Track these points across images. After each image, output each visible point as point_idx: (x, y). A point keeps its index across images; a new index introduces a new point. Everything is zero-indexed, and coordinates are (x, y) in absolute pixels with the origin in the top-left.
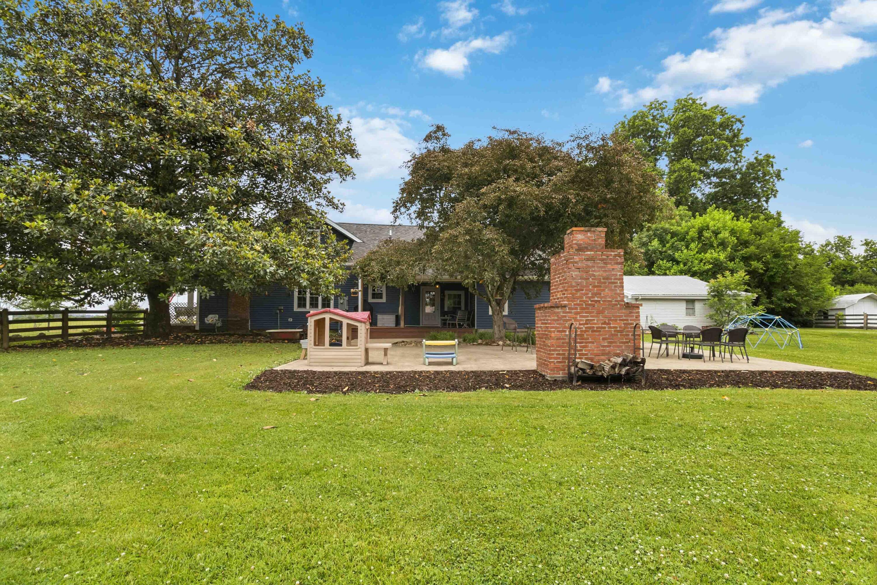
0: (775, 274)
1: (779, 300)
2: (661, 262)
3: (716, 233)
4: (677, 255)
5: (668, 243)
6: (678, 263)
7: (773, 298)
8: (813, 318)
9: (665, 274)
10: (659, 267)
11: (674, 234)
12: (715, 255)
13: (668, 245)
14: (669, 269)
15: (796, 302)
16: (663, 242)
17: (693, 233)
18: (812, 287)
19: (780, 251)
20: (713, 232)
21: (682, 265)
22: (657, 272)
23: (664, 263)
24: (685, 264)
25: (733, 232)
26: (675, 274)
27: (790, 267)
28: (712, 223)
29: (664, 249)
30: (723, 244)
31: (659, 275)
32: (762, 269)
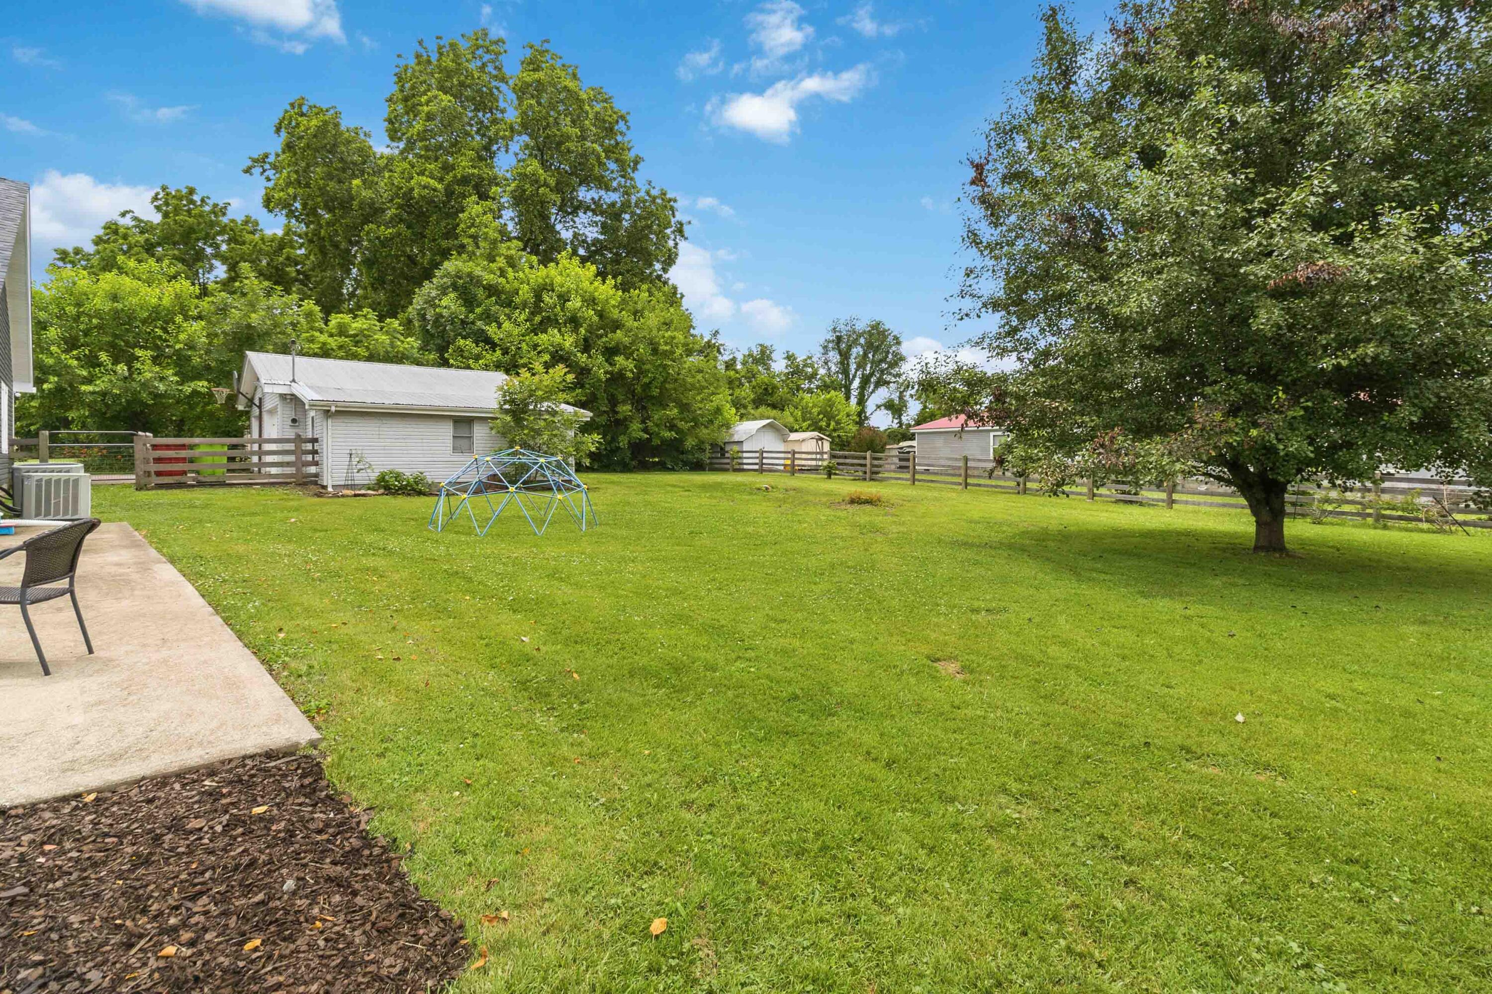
0: (650, 383)
1: (657, 425)
2: (462, 342)
3: (564, 298)
4: (491, 330)
5: (479, 306)
6: (493, 346)
7: (650, 424)
8: (706, 457)
9: (468, 367)
10: (460, 351)
11: (492, 290)
12: (558, 338)
13: (478, 310)
14: (477, 358)
15: (679, 431)
16: (469, 302)
17: (525, 293)
18: (702, 406)
19: (659, 344)
20: (560, 296)
21: (499, 352)
22: (451, 361)
23: (467, 344)
24: (505, 352)
25: (591, 301)
26: (486, 368)
27: (671, 371)
28: (558, 279)
29: (472, 316)
30: (574, 322)
31: (458, 367)
32: (632, 371)
